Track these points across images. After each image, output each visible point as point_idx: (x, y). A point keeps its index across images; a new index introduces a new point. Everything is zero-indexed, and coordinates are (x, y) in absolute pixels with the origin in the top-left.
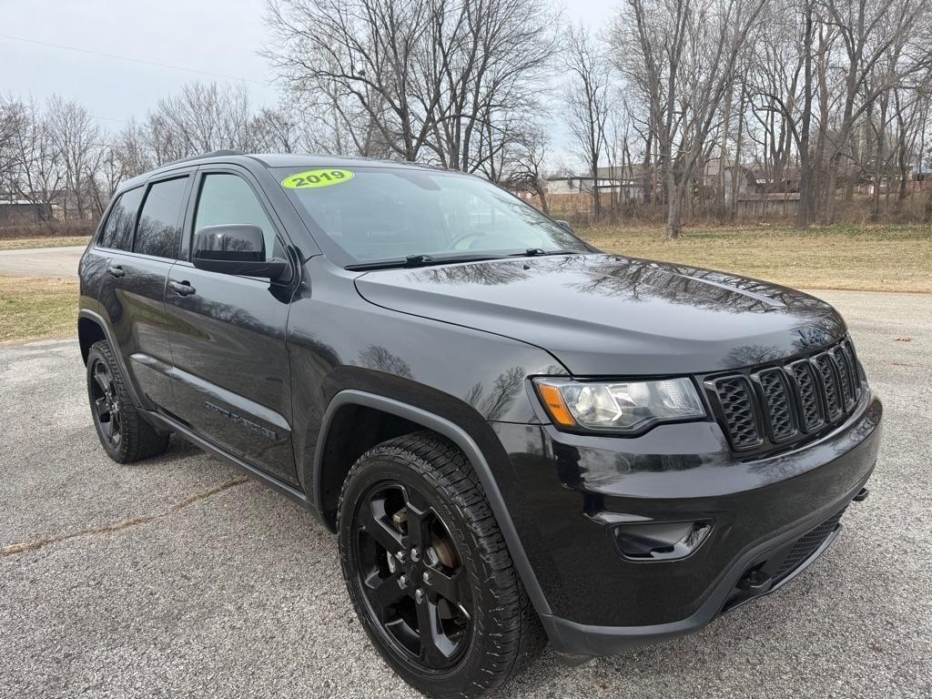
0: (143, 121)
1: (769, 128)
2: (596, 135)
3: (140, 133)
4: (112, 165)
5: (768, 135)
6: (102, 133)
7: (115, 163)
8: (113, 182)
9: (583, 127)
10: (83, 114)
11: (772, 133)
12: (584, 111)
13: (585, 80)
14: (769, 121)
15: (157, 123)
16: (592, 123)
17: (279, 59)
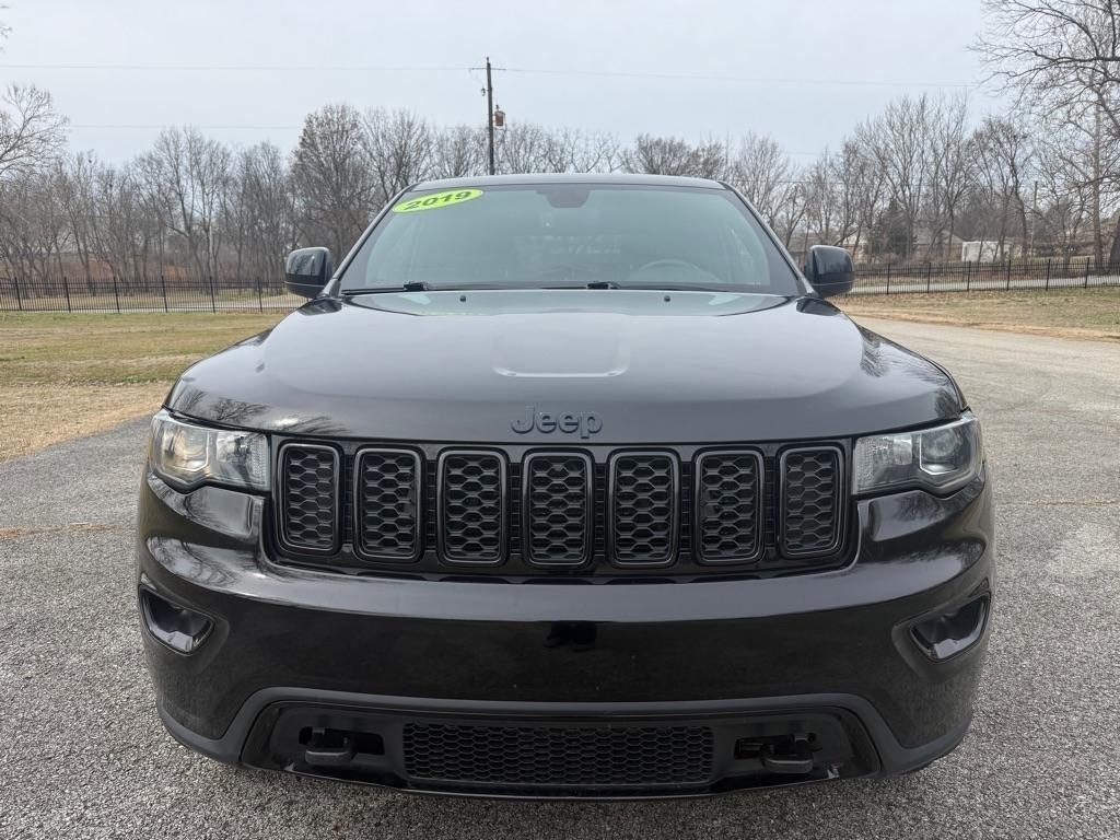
0: (837, 150)
3: (832, 165)
4: (794, 202)
6: (789, 169)
7: (797, 201)
8: (792, 222)
10: (774, 147)
15: (850, 150)
17: (997, 52)
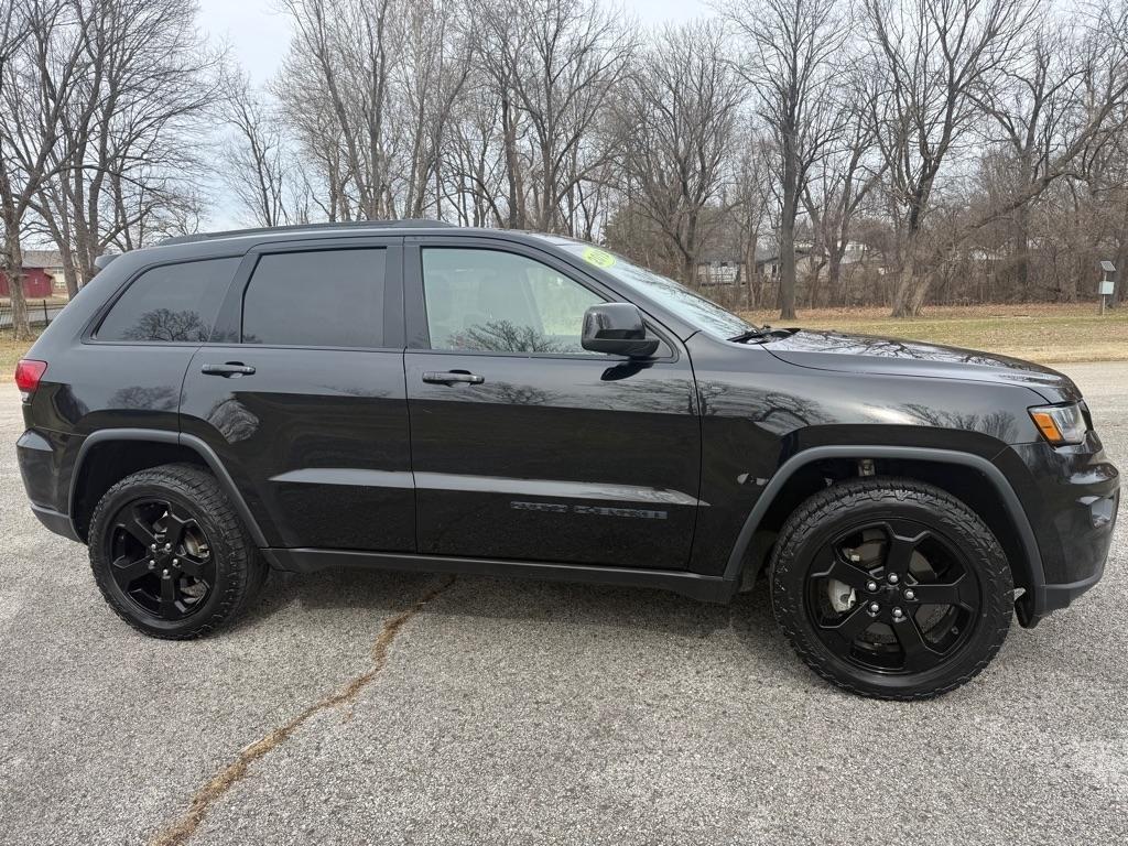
1: (462, 211)
2: (271, 205)
5: (462, 219)
9: (254, 194)
11: (465, 217)
12: (253, 175)
13: (251, 138)
14: (462, 203)
16: (264, 190)
